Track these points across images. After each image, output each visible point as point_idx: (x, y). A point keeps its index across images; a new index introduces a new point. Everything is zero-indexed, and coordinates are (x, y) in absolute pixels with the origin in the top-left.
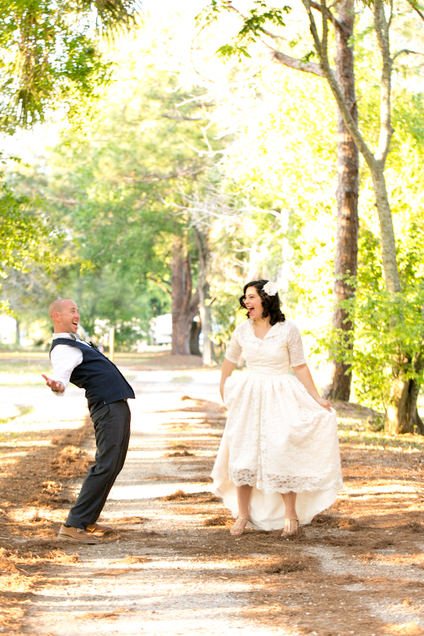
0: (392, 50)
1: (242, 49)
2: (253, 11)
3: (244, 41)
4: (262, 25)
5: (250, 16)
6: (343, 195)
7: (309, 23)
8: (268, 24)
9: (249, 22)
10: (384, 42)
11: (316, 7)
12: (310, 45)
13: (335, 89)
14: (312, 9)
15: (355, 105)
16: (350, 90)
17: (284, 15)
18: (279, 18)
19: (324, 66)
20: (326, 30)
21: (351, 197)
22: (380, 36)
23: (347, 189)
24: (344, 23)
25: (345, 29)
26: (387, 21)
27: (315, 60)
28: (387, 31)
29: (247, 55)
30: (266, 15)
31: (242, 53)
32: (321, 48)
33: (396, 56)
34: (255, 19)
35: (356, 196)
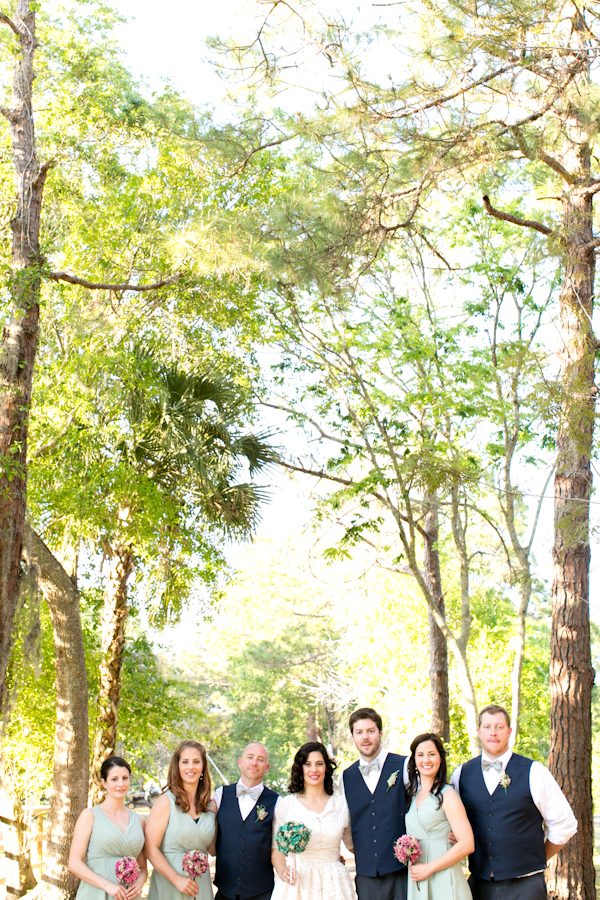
0: (469, 553)
1: (345, 552)
2: (353, 522)
3: (347, 546)
4: (360, 533)
5: (351, 526)
6: (435, 675)
7: (399, 531)
8: (365, 533)
9: (351, 531)
10: (461, 545)
11: (405, 519)
12: (400, 549)
13: (422, 584)
14: (402, 520)
15: (442, 599)
16: (437, 587)
17: (378, 524)
18: (375, 527)
19: (413, 566)
20: (413, 536)
21: (442, 675)
22: (457, 541)
23: (438, 669)
24: (430, 533)
25: (431, 537)
26: (463, 528)
27: (405, 562)
28: (464, 536)
29: (348, 556)
30: (364, 525)
31: (344, 556)
32: (410, 552)
33: (472, 557)
34: (355, 529)
35: (446, 675)
